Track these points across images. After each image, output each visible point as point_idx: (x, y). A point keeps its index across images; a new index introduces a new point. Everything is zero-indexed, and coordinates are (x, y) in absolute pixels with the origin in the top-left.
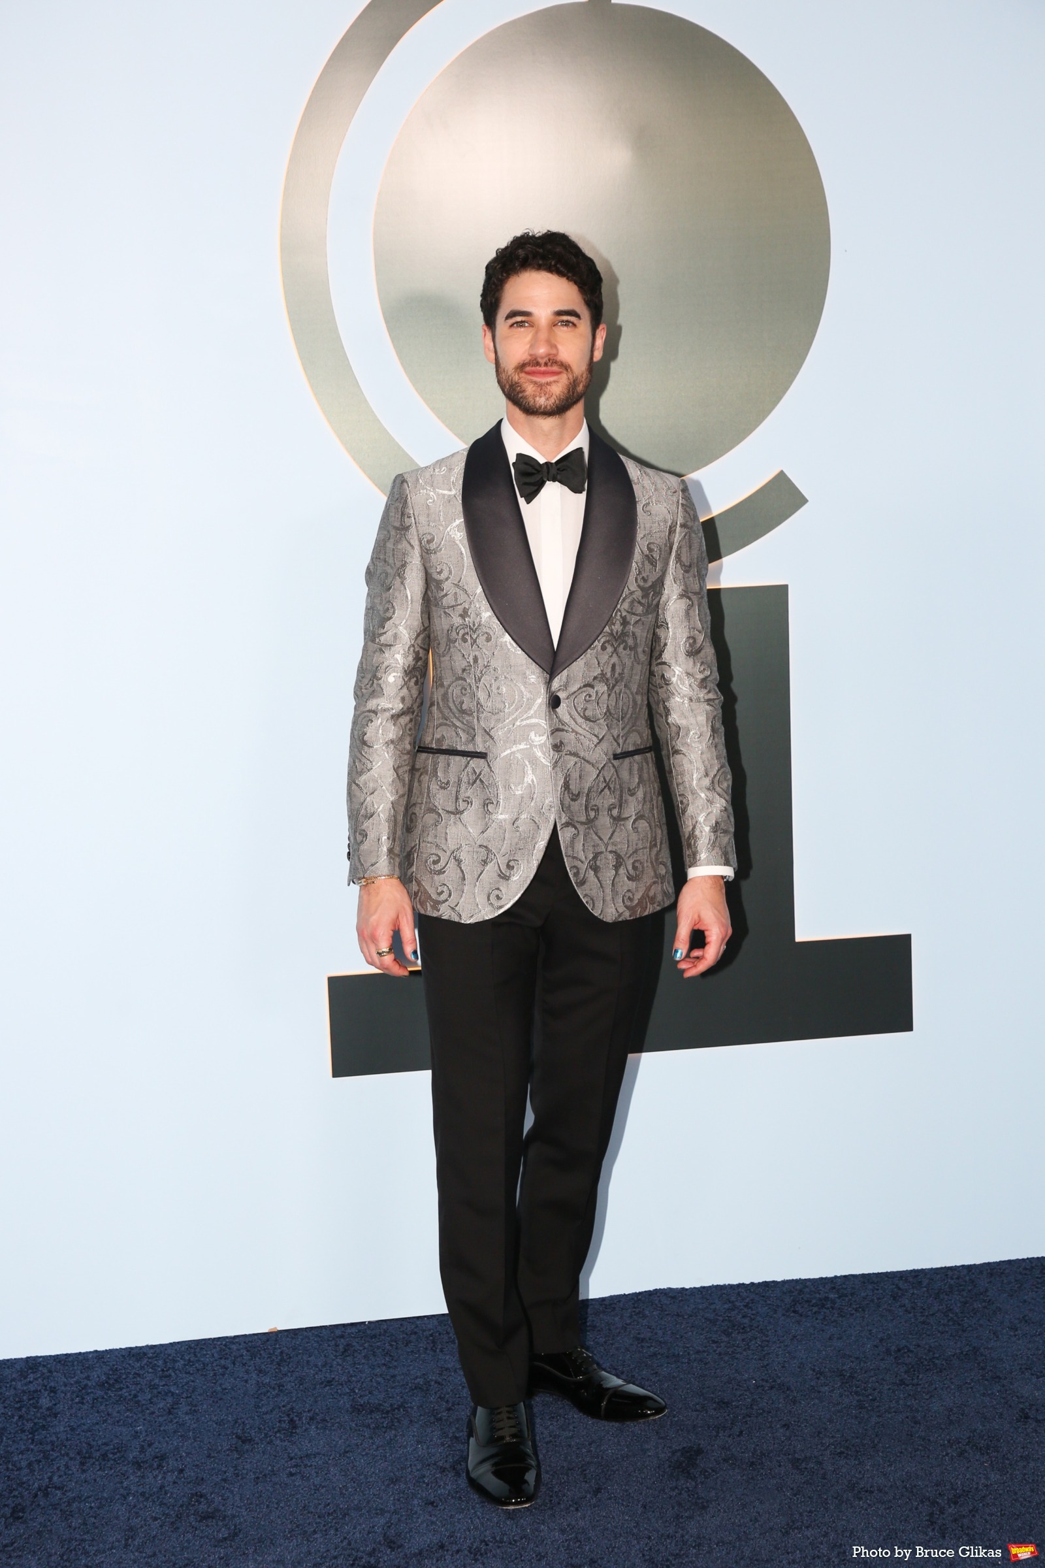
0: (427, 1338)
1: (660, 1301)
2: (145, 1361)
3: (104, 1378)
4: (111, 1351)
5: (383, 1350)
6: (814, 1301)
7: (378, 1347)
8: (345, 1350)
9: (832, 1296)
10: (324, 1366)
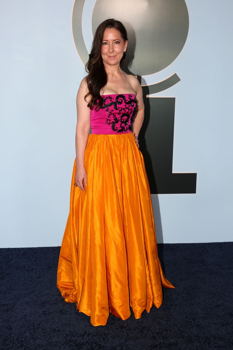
2: (31, 250)
3: (23, 253)
4: (25, 248)
9: (175, 247)
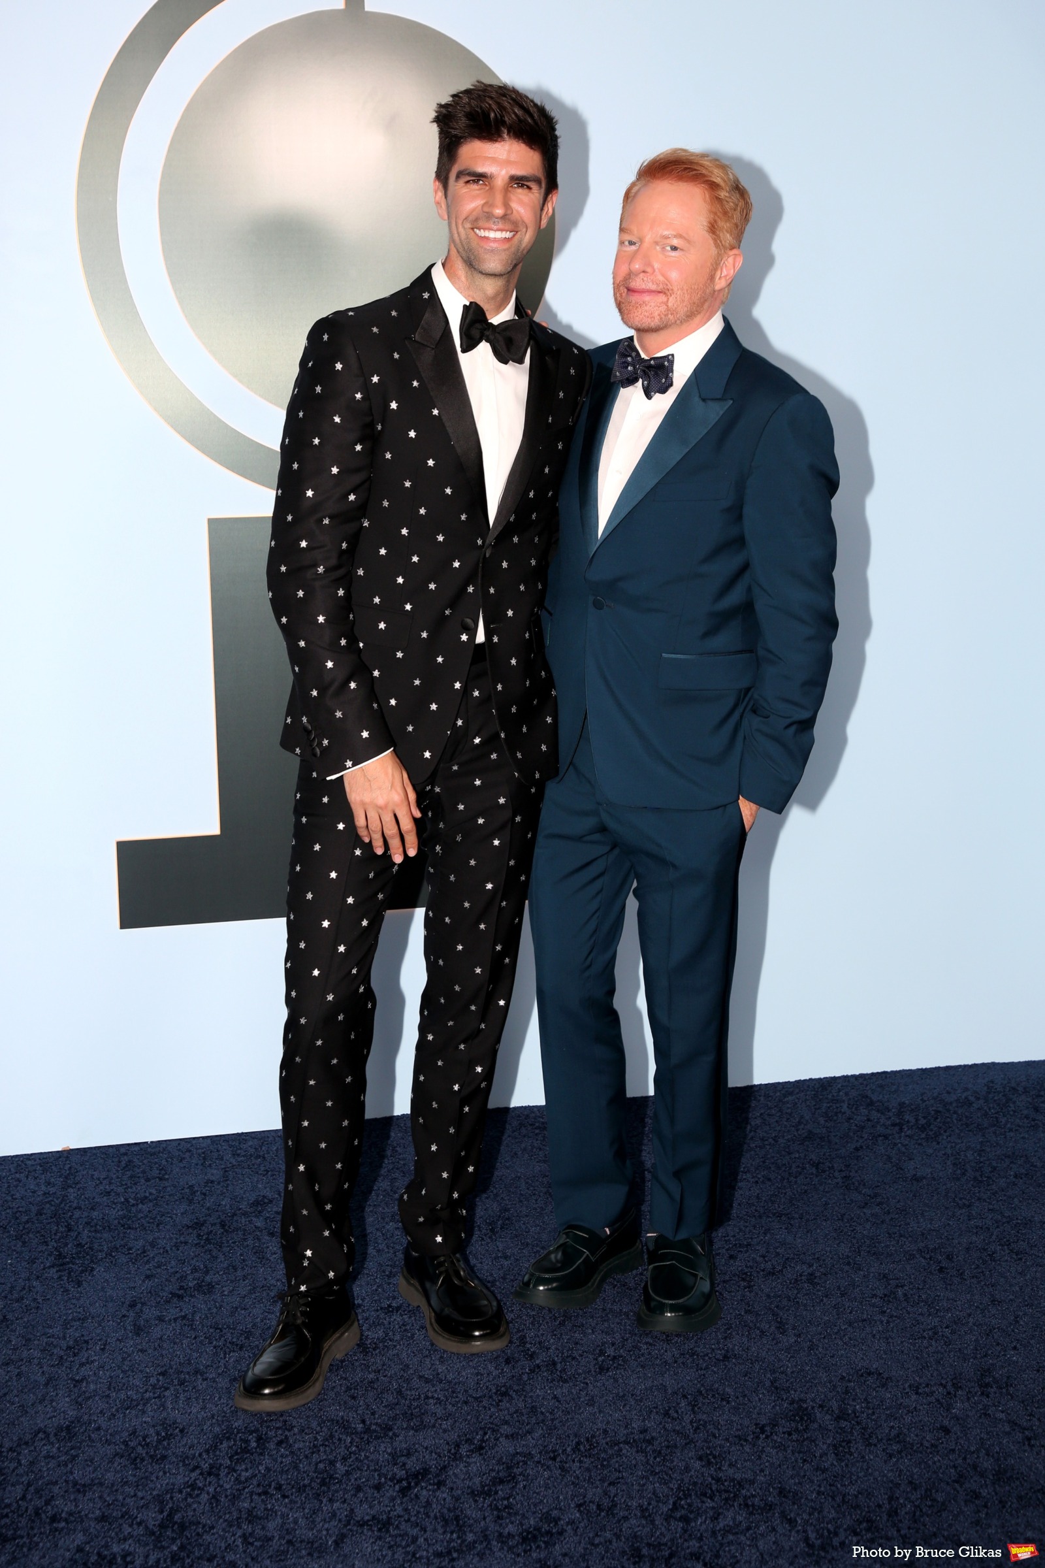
0: (199, 1155)
1: (405, 1124)
5: (160, 1166)
6: (537, 1125)
7: (156, 1163)
8: (127, 1166)
10: (104, 1179)
